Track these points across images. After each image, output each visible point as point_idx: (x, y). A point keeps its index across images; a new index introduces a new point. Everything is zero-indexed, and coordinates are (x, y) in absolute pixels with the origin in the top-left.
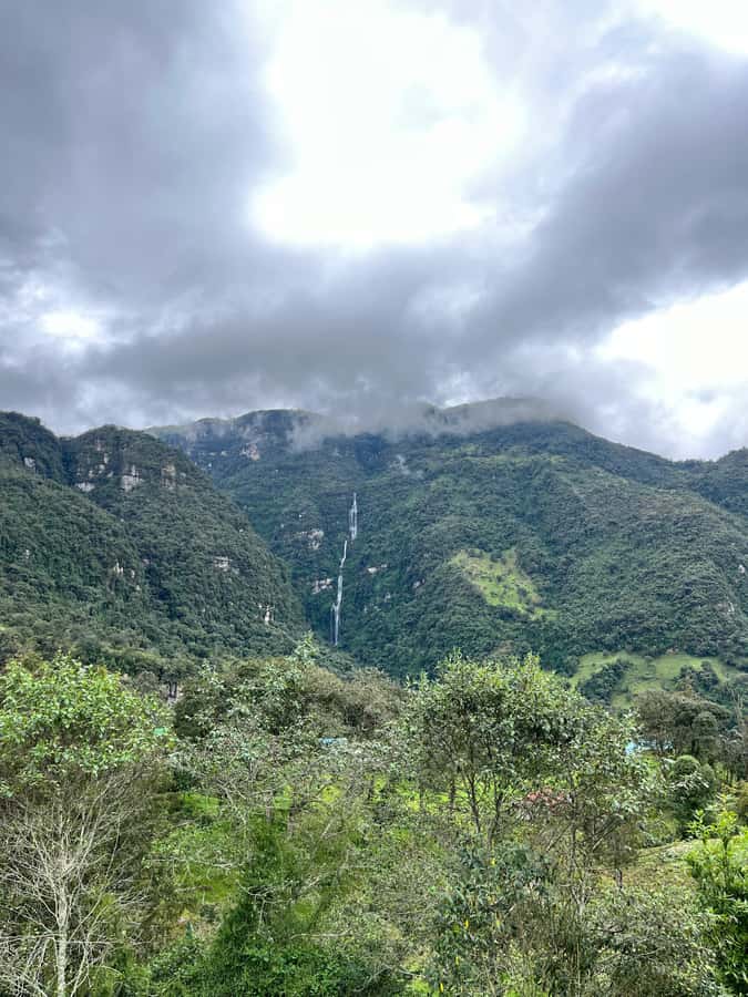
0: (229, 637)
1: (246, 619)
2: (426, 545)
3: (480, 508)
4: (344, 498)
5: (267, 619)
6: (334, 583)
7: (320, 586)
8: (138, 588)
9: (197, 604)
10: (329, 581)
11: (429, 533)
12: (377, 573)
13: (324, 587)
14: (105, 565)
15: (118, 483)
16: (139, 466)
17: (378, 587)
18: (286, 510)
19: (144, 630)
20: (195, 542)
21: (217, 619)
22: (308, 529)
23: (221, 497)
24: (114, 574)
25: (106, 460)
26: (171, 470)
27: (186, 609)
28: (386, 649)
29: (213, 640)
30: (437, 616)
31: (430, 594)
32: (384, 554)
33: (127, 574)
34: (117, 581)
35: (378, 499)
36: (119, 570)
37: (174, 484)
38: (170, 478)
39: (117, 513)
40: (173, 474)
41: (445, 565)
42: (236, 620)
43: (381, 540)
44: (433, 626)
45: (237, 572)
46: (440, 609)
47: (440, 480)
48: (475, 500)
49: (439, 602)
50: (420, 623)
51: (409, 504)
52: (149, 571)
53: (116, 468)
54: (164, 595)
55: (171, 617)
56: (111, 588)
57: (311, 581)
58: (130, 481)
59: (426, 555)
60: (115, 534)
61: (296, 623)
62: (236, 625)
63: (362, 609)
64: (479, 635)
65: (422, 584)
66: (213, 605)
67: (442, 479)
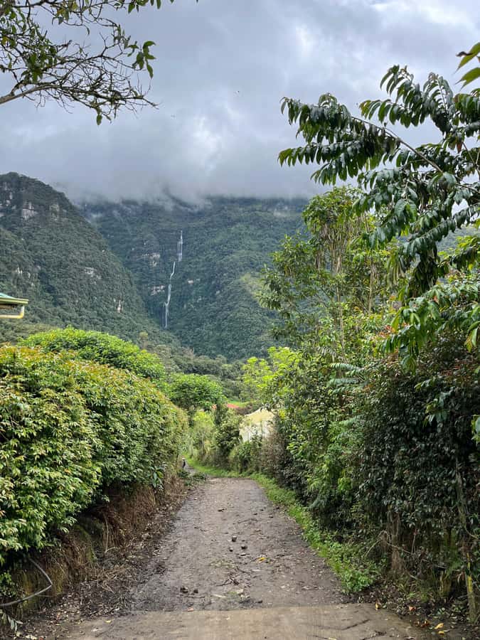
0: (93, 319)
1: (105, 308)
2: (226, 268)
3: (261, 245)
4: (174, 233)
5: (119, 309)
6: (166, 289)
7: (156, 290)
8: (32, 284)
9: (73, 296)
10: (162, 287)
11: (228, 260)
12: (193, 284)
13: (159, 291)
14: (9, 268)
15: (20, 213)
16: (34, 203)
17: (193, 293)
18: (135, 239)
19: (36, 311)
20: (72, 256)
21: (86, 307)
22: (150, 252)
23: (89, 228)
24: (16, 275)
25: (11, 197)
26: (56, 207)
27: (65, 299)
28: (196, 331)
29: (82, 320)
30: (229, 313)
31: (226, 299)
32: (198, 272)
33: (25, 275)
34: (18, 279)
35: (197, 236)
36: (20, 272)
37: (58, 217)
38: (56, 213)
39: (19, 234)
40: (58, 210)
41: (236, 281)
42: (98, 308)
43: (197, 263)
44: (226, 319)
45: (99, 278)
46: (231, 308)
47: (237, 226)
48: (258, 240)
49: (231, 304)
50: (218, 317)
51: (217, 241)
52: (41, 273)
53: (18, 202)
54: (50, 290)
55: (55, 304)
56: (13, 282)
57: (151, 286)
58: (28, 213)
59: (225, 274)
60: (16, 248)
61: (138, 312)
62: (98, 311)
63: (183, 306)
64: (253, 325)
65: (221, 292)
66: (83, 298)
67: (239, 225)
